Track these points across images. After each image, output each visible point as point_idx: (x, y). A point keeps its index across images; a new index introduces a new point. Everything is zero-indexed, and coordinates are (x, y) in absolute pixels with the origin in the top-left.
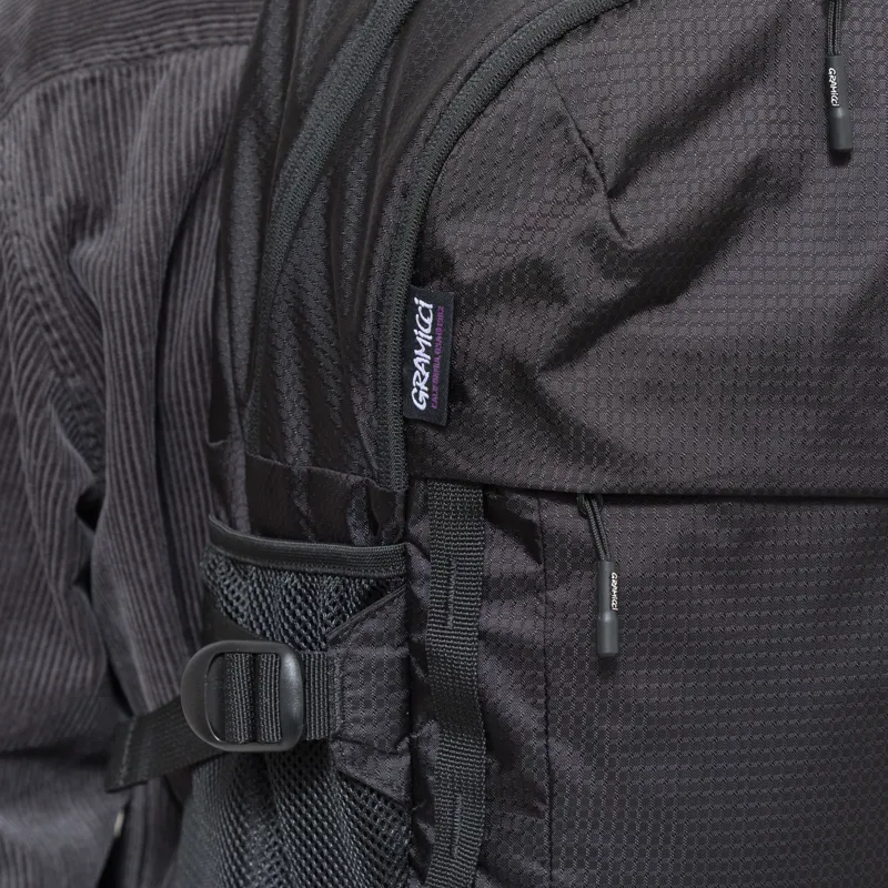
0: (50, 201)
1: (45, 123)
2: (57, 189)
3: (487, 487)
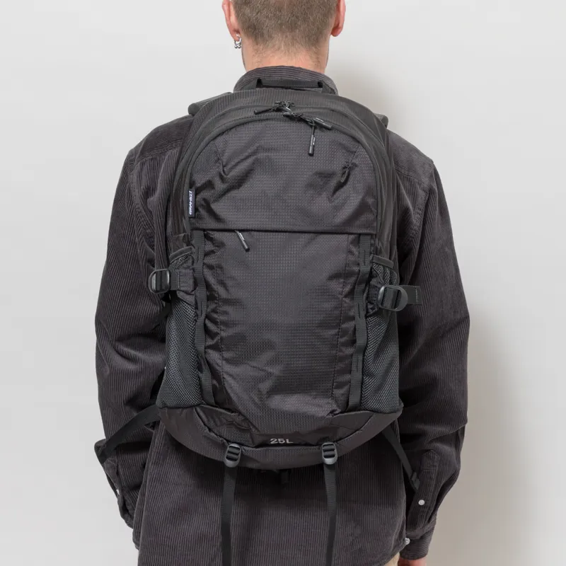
0: (142, 187)
1: (141, 169)
2: (143, 184)
3: (204, 230)
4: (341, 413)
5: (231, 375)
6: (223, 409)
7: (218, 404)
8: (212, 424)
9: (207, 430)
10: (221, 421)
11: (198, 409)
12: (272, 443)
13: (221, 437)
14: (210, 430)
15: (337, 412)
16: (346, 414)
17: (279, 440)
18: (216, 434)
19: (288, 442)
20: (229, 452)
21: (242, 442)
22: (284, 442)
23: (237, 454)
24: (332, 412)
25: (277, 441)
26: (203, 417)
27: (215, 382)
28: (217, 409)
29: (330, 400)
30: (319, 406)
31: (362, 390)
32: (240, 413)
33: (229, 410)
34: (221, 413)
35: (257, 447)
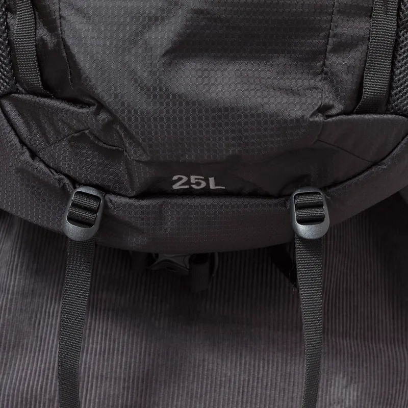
4: (344, 113)
5: (79, 11)
6: (62, 99)
7: (49, 90)
8: (37, 141)
9: (27, 154)
10: (57, 132)
11: (8, 106)
12: (176, 187)
13: (58, 171)
14: (34, 155)
15: (334, 112)
16: (355, 116)
17: (193, 179)
18: (48, 166)
19: (212, 186)
20: (74, 205)
21: (106, 183)
22: (203, 184)
23: (94, 211)
24: (323, 110)
25: (188, 182)
26: (19, 122)
27: (42, 32)
28: (48, 101)
29: (318, 82)
30: (293, 92)
31: (393, 64)
32: (101, 106)
33: (74, 101)
34: (57, 110)
35: (140, 196)
